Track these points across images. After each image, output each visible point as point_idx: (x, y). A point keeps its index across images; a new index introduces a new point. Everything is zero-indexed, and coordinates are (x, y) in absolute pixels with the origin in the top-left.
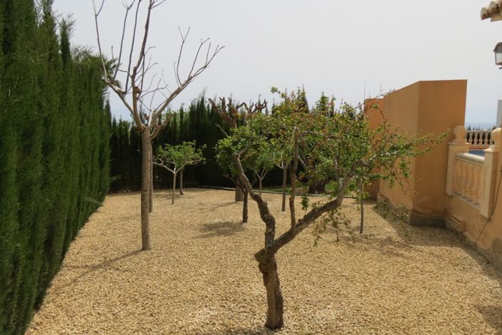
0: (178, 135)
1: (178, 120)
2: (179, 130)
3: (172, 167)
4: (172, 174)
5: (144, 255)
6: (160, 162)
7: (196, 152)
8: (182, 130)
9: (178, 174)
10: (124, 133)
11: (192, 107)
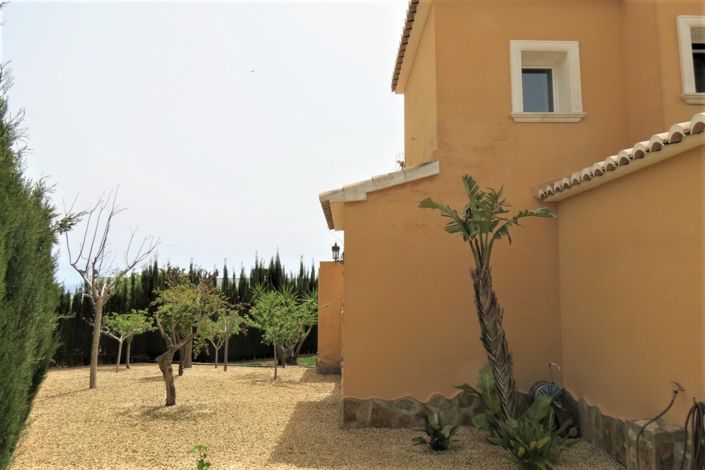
0: (127, 303)
1: (129, 287)
2: (129, 297)
3: (119, 336)
4: (118, 342)
5: (91, 391)
6: (106, 330)
7: (147, 320)
8: (133, 298)
9: (125, 342)
10: (65, 301)
11: (144, 273)
